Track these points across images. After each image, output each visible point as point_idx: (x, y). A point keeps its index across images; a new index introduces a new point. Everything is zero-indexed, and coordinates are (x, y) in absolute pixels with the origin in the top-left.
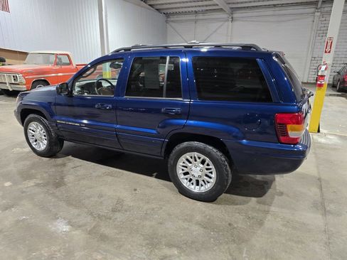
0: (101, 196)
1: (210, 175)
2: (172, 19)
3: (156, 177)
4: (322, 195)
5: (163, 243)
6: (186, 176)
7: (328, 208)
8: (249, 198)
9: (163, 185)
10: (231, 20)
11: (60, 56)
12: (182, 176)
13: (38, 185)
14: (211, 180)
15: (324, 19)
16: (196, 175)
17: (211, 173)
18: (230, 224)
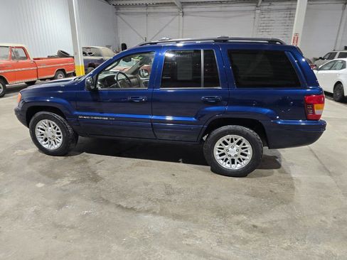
0: (146, 184)
1: (246, 153)
2: (122, 11)
3: (184, 162)
4: (321, 162)
5: (230, 213)
6: (222, 157)
7: (331, 171)
8: (271, 170)
9: (195, 168)
10: (181, 14)
11: (17, 49)
12: (218, 158)
13: (73, 182)
14: (247, 157)
15: (263, 16)
16: (233, 155)
17: (247, 151)
18: (271, 191)
